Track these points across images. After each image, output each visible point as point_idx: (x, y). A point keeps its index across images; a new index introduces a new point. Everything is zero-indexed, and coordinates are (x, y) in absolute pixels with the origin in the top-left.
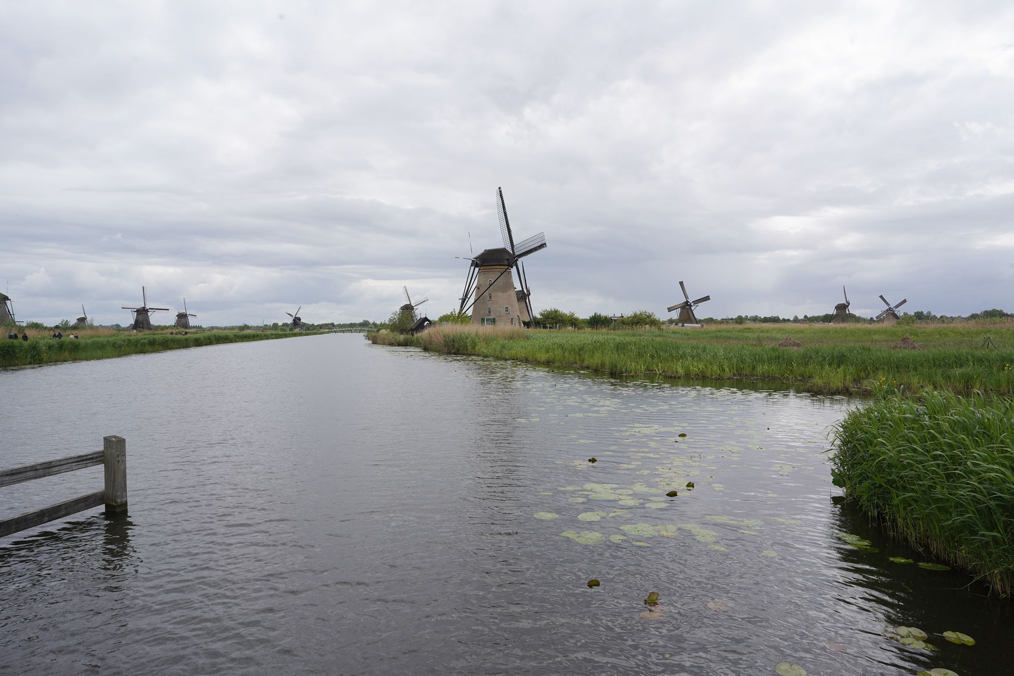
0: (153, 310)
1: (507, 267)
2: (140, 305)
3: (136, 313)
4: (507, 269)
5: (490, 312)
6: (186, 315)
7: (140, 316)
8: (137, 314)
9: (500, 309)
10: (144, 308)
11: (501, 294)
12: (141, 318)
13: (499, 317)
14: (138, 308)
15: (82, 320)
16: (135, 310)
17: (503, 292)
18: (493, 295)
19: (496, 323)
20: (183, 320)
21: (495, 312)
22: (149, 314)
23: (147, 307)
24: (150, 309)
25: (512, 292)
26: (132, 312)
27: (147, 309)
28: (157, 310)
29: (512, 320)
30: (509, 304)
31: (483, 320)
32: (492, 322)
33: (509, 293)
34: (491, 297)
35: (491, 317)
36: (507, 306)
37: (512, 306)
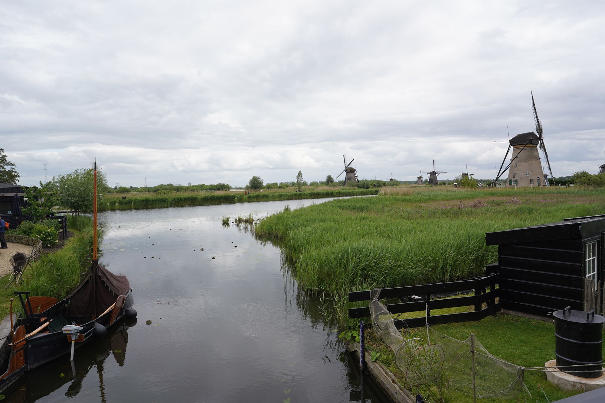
0: (439, 173)
1: (524, 145)
2: (432, 170)
3: (430, 175)
4: (525, 146)
5: (515, 175)
6: (467, 174)
9: (522, 173)
10: (434, 171)
11: (523, 164)
12: (432, 177)
13: (521, 179)
15: (420, 178)
16: (430, 173)
17: (525, 162)
18: (518, 164)
19: (519, 183)
21: (518, 176)
22: (436, 175)
23: (435, 171)
24: (437, 172)
25: (534, 162)
26: (428, 174)
27: (435, 172)
28: (440, 173)
29: (531, 180)
30: (529, 170)
31: (510, 181)
32: (516, 182)
33: (530, 162)
34: (516, 165)
35: (515, 179)
36: (528, 171)
37: (532, 171)
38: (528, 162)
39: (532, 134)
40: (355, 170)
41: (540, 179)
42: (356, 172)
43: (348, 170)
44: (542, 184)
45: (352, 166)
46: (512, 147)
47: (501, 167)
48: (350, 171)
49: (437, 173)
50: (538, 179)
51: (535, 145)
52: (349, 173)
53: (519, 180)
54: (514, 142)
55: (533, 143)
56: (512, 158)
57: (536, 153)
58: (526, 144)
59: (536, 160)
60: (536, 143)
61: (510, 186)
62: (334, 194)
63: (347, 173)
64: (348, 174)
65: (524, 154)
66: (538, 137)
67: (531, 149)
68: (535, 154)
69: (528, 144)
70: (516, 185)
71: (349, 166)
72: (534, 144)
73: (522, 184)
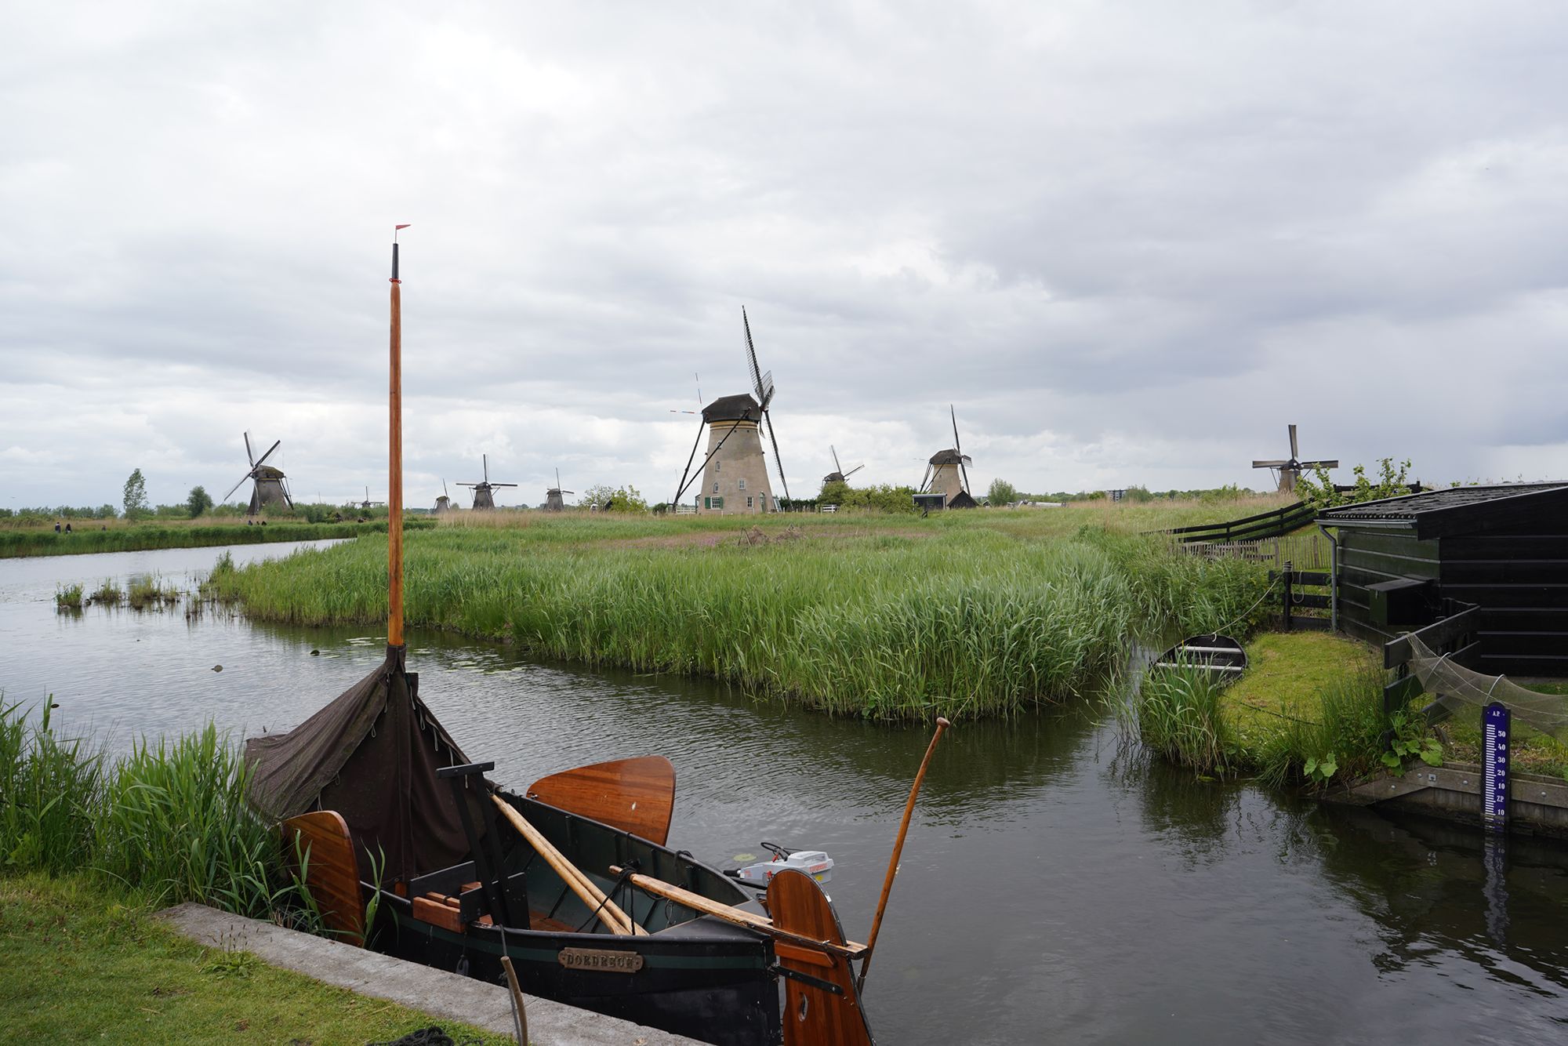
0: (498, 487)
1: (735, 422)
2: (480, 481)
3: (475, 491)
4: (737, 424)
5: (717, 487)
6: (560, 492)
7: (479, 495)
8: (477, 492)
9: (731, 484)
10: (485, 483)
11: (733, 463)
12: (481, 498)
13: (729, 495)
14: (478, 483)
15: (443, 500)
16: (475, 487)
17: (735, 460)
18: (722, 463)
19: (725, 504)
20: (555, 500)
21: (723, 488)
22: (492, 491)
23: (489, 483)
24: (493, 484)
25: (753, 459)
26: (472, 490)
27: (489, 486)
28: (501, 487)
29: (750, 499)
30: (745, 477)
31: (707, 500)
32: (719, 503)
33: (746, 459)
34: (719, 466)
35: (718, 496)
36: (742, 479)
37: (750, 479)
38: (742, 459)
39: (746, 398)
40: (282, 475)
41: (766, 495)
42: (283, 479)
43: (261, 475)
44: (769, 507)
45: (272, 463)
46: (707, 426)
47: (687, 470)
48: (268, 477)
49: (492, 487)
50: (762, 496)
51: (753, 423)
52: (265, 482)
53: (726, 498)
54: (713, 414)
55: (750, 418)
56: (709, 449)
57: (756, 439)
58: (739, 420)
59: (757, 456)
60: (756, 419)
61: (708, 511)
62: (264, 533)
63: (258, 481)
64: (262, 485)
65: (734, 440)
66: (760, 404)
67: (746, 430)
68: (755, 442)
69: (742, 419)
70: (719, 509)
71: (262, 464)
72: (752, 421)
73: (733, 509)
